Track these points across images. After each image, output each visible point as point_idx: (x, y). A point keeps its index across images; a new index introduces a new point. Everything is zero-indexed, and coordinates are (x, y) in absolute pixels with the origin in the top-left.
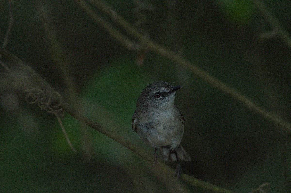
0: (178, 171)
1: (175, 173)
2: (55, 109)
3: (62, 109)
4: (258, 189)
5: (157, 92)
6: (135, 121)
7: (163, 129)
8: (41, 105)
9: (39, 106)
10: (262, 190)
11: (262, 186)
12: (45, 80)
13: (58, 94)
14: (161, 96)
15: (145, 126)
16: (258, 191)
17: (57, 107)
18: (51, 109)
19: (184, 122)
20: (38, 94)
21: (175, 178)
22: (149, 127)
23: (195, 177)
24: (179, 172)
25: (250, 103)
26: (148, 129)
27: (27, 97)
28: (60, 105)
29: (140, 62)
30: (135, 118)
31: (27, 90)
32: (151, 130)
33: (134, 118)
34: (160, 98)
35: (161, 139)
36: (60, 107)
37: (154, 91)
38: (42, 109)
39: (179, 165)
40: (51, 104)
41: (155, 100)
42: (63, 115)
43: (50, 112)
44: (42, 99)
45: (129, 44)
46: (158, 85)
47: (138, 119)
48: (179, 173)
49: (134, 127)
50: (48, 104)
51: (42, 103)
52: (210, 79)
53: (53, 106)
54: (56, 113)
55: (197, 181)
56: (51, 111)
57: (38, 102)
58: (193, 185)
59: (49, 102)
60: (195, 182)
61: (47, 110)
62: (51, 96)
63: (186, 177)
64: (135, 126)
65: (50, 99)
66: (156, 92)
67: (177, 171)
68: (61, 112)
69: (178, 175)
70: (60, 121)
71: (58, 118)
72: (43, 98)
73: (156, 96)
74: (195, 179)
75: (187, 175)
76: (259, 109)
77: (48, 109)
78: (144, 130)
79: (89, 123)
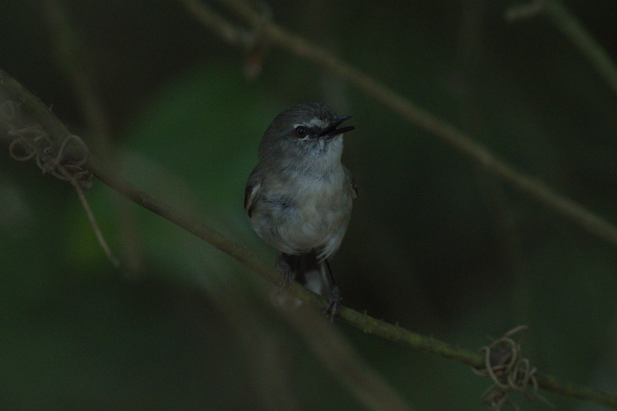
0: (333, 303)
1: (328, 306)
2: (72, 172)
3: (87, 172)
4: (503, 339)
5: (301, 125)
6: (255, 190)
7: (314, 209)
8: (42, 163)
9: (40, 165)
10: (510, 341)
11: (511, 332)
12: (50, 110)
13: (77, 138)
14: (307, 136)
15: (278, 202)
16: (503, 344)
17: (77, 167)
18: (63, 170)
20: (36, 139)
21: (327, 316)
22: (286, 204)
23: (369, 314)
24: (335, 304)
25: (485, 156)
26: (286, 207)
27: (12, 145)
28: (83, 162)
29: (252, 70)
30: (256, 183)
31: (12, 132)
32: (291, 211)
33: (253, 183)
34: (305, 138)
35: (309, 231)
36: (84, 167)
37: (296, 122)
38: (44, 171)
39: (337, 289)
40: (64, 162)
41: (296, 142)
42: (89, 185)
43: (62, 178)
44: (45, 151)
46: (306, 111)
47: (261, 186)
48: (337, 307)
50: (56, 161)
51: (43, 159)
52: (402, 105)
53: (68, 166)
54: (74, 181)
55: (374, 322)
56: (60, 174)
57: (35, 156)
58: (365, 331)
59: (59, 157)
60: (369, 324)
61: (55, 174)
62: (64, 144)
63: (350, 314)
65: (61, 150)
66: (298, 125)
67: (331, 303)
68: (85, 178)
69: (334, 310)
70: (82, 197)
71: (80, 192)
72: (48, 148)
73: (298, 134)
74: (369, 317)
75: (353, 311)
77: (57, 170)
78: (277, 210)
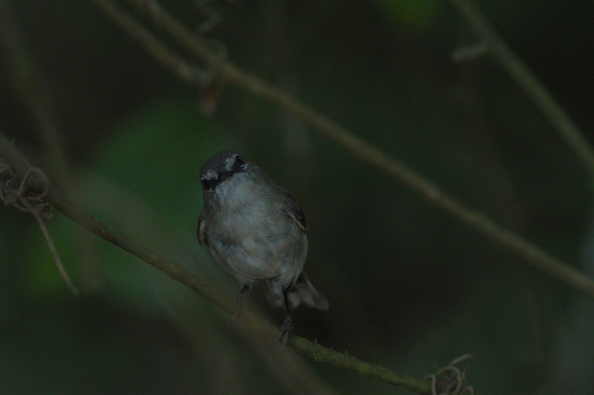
0: (285, 332)
1: (280, 334)
2: (34, 204)
3: (47, 204)
4: (449, 367)
8: (5, 195)
9: (2, 197)
10: (456, 369)
11: (456, 361)
12: (12, 143)
13: (38, 171)
16: (449, 372)
17: (38, 199)
18: (25, 202)
19: (303, 228)
23: (319, 343)
24: (287, 333)
25: (432, 192)
28: (44, 194)
29: (208, 107)
36: (45, 199)
38: (6, 203)
39: (289, 318)
40: (26, 194)
42: (50, 216)
43: (24, 210)
44: (7, 184)
45: (186, 71)
48: (288, 336)
49: (202, 237)
50: (19, 192)
51: (6, 191)
52: (352, 142)
53: (30, 198)
54: (35, 212)
55: (324, 351)
56: (25, 207)
58: (316, 359)
59: (20, 189)
60: (321, 352)
61: (16, 205)
62: (25, 177)
63: (302, 343)
64: (203, 233)
65: (23, 183)
67: (283, 331)
68: (46, 209)
69: (286, 339)
70: (43, 227)
71: (41, 222)
72: (9, 181)
74: (320, 347)
75: (304, 340)
76: (451, 205)
77: (19, 202)
79: (103, 232)
